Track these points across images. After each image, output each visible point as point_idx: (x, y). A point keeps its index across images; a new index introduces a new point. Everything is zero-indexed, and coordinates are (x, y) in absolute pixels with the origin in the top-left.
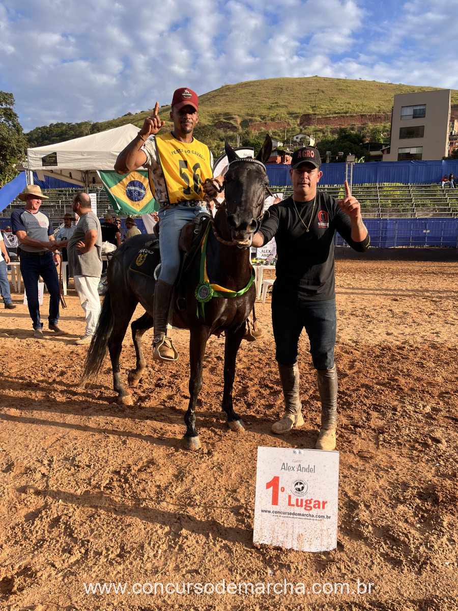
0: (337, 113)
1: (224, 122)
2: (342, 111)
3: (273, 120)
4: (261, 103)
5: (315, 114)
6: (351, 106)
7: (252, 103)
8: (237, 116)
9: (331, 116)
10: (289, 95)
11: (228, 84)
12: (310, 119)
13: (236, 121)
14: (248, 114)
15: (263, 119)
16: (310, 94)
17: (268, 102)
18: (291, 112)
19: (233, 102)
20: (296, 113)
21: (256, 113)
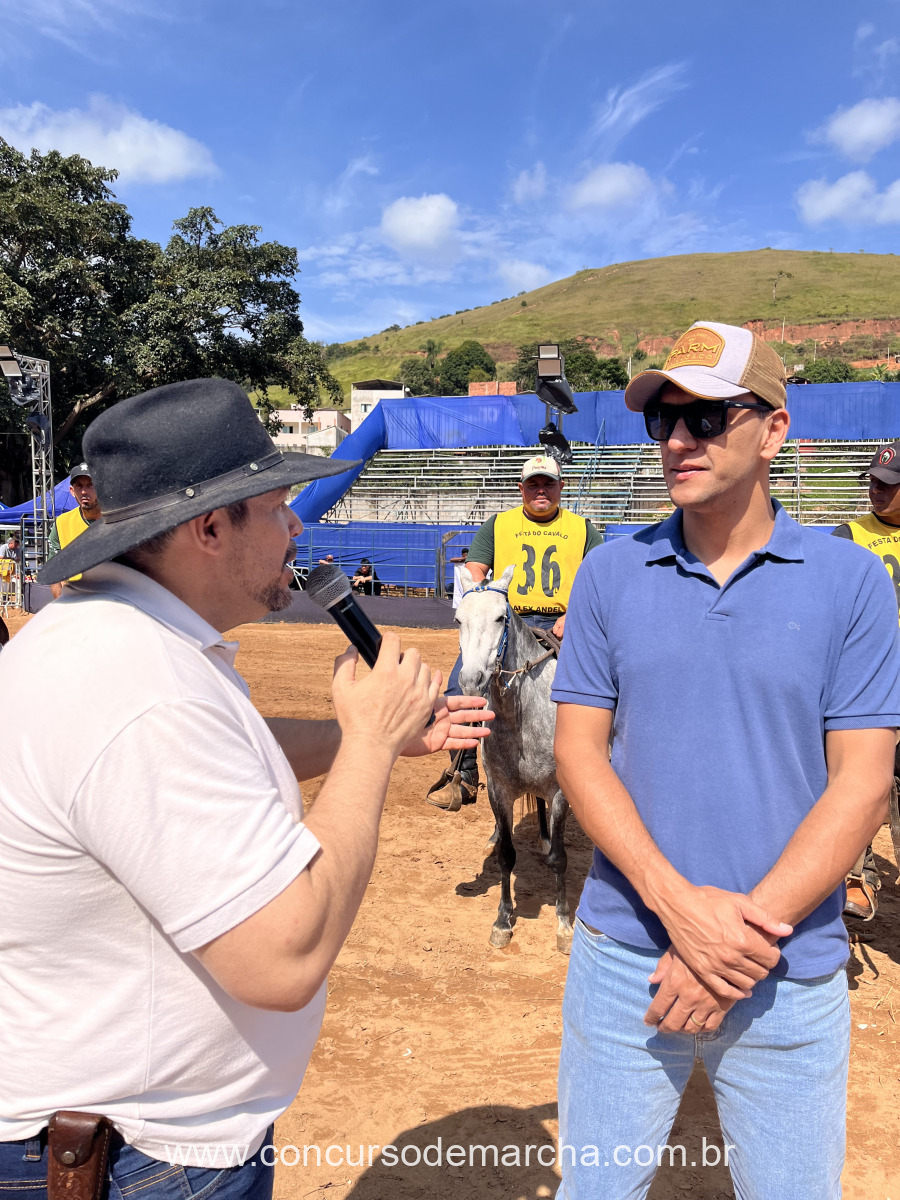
0: (824, 316)
1: (587, 337)
2: (833, 312)
4: (661, 300)
5: (775, 319)
8: (612, 326)
9: (807, 322)
11: (589, 268)
16: (761, 281)
17: (676, 298)
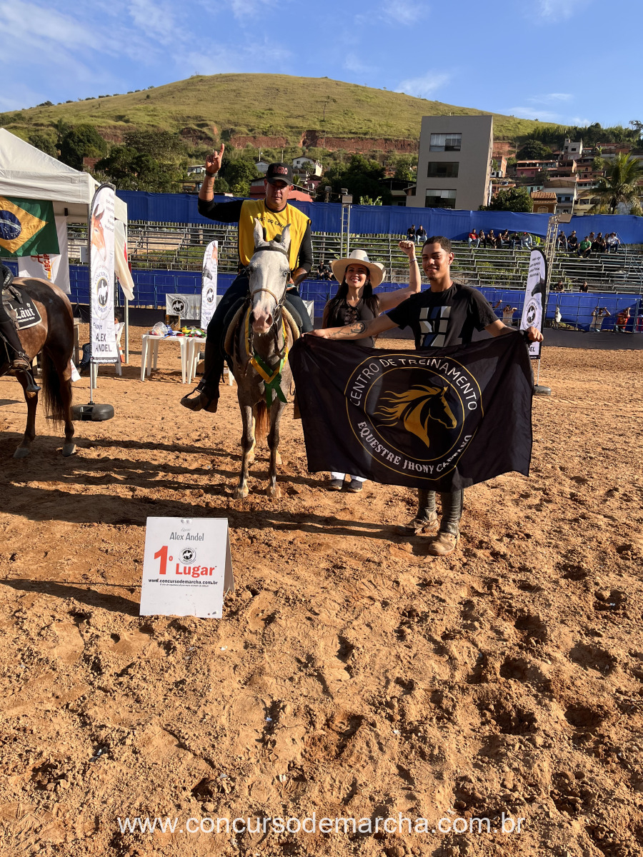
0: (353, 133)
1: (194, 130)
2: (360, 131)
3: (265, 133)
4: (249, 107)
5: (324, 131)
6: (372, 126)
7: (235, 106)
8: (212, 123)
9: (345, 136)
10: (287, 100)
11: (200, 74)
12: (317, 138)
13: (212, 130)
14: (229, 122)
15: (251, 131)
16: (317, 102)
17: (259, 107)
18: (290, 124)
19: (206, 100)
20: (297, 127)
21: (240, 122)
